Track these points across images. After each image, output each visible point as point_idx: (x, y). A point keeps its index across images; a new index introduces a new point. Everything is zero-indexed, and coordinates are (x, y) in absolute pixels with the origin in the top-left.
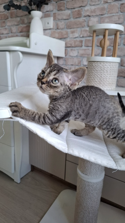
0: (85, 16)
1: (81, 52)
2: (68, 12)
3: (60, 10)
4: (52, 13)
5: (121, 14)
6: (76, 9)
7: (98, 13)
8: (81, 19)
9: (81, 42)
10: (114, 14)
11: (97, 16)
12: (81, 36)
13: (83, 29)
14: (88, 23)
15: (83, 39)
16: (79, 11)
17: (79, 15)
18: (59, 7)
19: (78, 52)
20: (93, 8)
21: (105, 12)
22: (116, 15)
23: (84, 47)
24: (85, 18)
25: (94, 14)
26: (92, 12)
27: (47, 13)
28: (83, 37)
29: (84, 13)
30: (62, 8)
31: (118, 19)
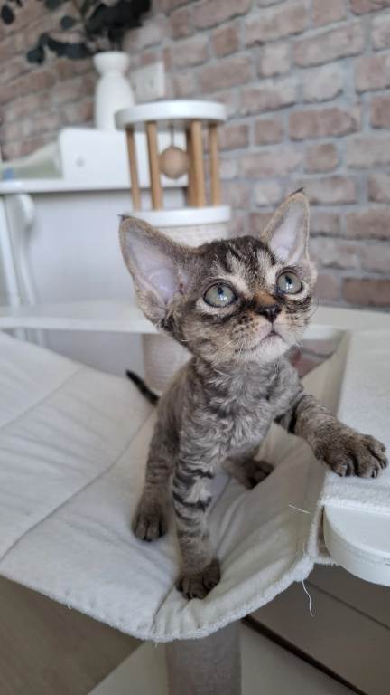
0: (249, 46)
1: (248, 164)
2: (201, 39)
3: (179, 36)
4: (158, 51)
5: (356, 20)
6: (223, 27)
7: (287, 28)
8: (239, 58)
9: (245, 130)
10: (334, 26)
11: (283, 39)
12: (244, 111)
13: (247, 88)
14: (259, 65)
15: (250, 121)
16: (231, 32)
17: (231, 45)
18: (176, 26)
19: (240, 166)
20: (270, 13)
21: (306, 22)
22: (340, 29)
23: (253, 149)
24: (248, 53)
25: (274, 35)
26: (267, 29)
27: (148, 51)
28: (248, 114)
29: (245, 37)
30: (186, 29)
31: (345, 41)
